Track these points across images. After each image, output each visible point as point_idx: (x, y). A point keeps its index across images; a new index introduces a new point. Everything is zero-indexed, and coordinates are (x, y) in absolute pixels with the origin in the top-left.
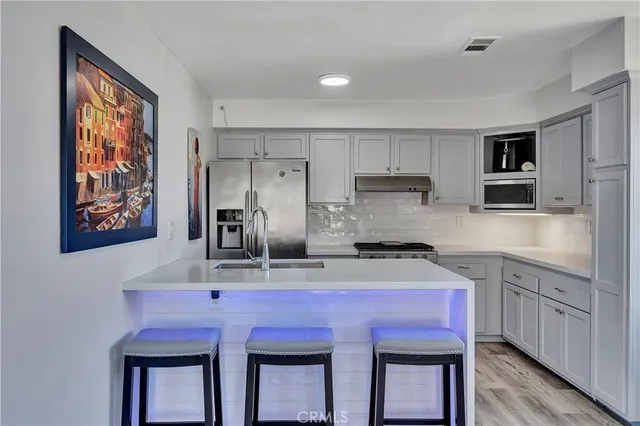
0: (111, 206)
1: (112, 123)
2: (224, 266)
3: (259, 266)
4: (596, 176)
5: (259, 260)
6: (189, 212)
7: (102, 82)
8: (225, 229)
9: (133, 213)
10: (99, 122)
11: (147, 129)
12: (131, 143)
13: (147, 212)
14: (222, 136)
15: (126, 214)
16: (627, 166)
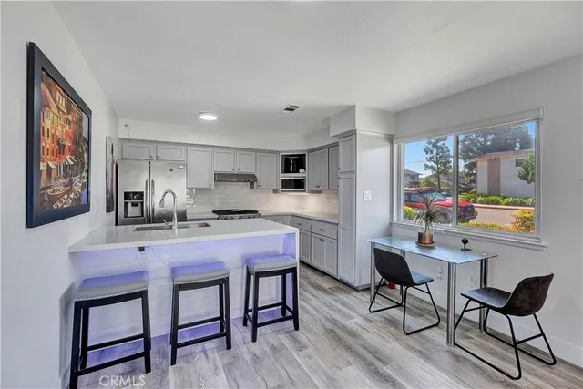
0: (62, 189)
1: (63, 126)
2: (138, 230)
3: (171, 227)
4: (340, 176)
5: (170, 224)
6: (107, 194)
7: (58, 93)
8: (130, 205)
9: (76, 195)
10: (54, 123)
11: (85, 134)
12: (75, 142)
13: (84, 193)
14: (125, 144)
15: (72, 196)
16: (355, 172)
